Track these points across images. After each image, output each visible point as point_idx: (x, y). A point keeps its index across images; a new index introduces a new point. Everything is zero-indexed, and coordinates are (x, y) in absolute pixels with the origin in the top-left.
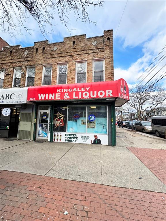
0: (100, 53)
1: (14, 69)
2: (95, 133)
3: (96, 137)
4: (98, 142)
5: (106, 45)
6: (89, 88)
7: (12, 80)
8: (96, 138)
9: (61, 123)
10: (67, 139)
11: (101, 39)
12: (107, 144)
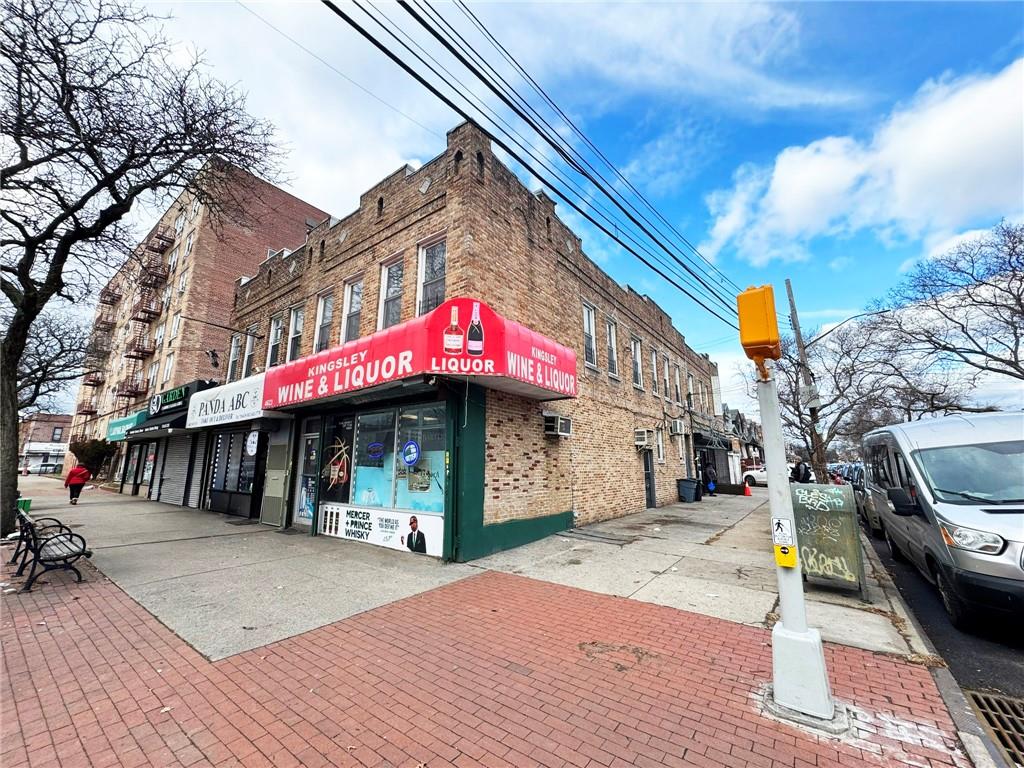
0: (435, 216)
1: (271, 319)
2: (415, 509)
3: (414, 522)
4: (417, 544)
5: (451, 182)
6: (365, 352)
7: (266, 351)
8: (414, 529)
9: (341, 474)
10: (349, 528)
11: (442, 165)
12: (441, 555)
